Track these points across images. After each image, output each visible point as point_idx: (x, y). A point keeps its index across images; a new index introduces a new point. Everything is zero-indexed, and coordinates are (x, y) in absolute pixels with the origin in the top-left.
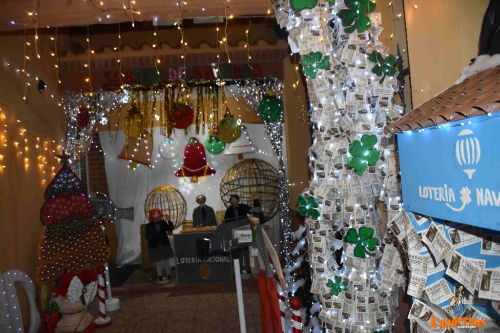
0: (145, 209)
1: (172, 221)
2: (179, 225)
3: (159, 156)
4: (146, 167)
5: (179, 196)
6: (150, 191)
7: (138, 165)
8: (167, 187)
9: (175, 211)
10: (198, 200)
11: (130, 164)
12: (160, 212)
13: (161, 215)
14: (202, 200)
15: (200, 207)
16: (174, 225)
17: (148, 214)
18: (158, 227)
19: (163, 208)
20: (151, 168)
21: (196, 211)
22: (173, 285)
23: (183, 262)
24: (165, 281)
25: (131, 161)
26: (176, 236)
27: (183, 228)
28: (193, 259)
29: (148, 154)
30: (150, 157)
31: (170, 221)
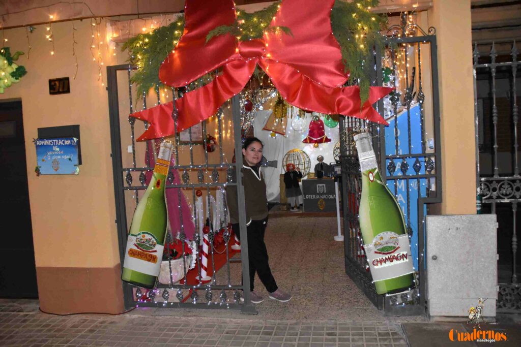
0: (283, 164)
1: (301, 171)
2: (305, 175)
3: (291, 128)
4: (282, 136)
5: (305, 156)
6: (285, 154)
7: (277, 135)
8: (298, 150)
9: (303, 165)
10: (318, 159)
11: (271, 134)
12: (293, 165)
13: (294, 168)
14: (320, 159)
15: (319, 164)
16: (302, 173)
17: (285, 168)
18: (292, 175)
19: (295, 164)
20: (286, 137)
21: (317, 166)
22: (301, 212)
23: (307, 198)
24: (295, 210)
25: (271, 132)
26: (304, 181)
27: (308, 177)
28: (314, 196)
29: (284, 127)
30: (285, 129)
31: (299, 172)
